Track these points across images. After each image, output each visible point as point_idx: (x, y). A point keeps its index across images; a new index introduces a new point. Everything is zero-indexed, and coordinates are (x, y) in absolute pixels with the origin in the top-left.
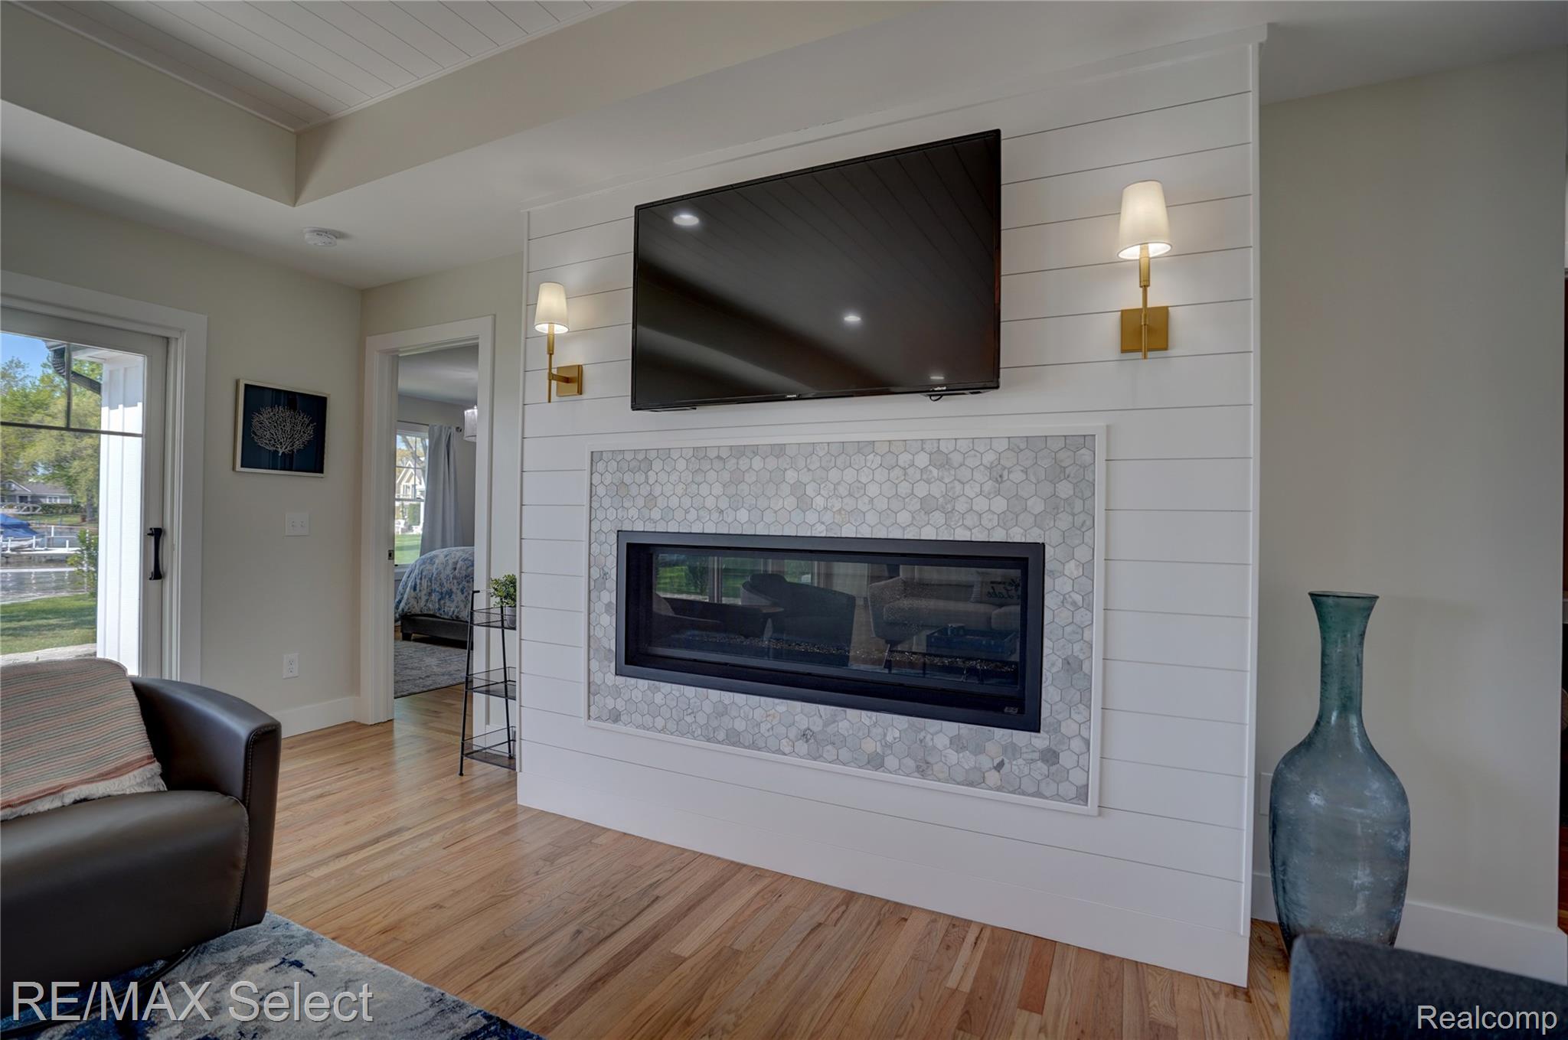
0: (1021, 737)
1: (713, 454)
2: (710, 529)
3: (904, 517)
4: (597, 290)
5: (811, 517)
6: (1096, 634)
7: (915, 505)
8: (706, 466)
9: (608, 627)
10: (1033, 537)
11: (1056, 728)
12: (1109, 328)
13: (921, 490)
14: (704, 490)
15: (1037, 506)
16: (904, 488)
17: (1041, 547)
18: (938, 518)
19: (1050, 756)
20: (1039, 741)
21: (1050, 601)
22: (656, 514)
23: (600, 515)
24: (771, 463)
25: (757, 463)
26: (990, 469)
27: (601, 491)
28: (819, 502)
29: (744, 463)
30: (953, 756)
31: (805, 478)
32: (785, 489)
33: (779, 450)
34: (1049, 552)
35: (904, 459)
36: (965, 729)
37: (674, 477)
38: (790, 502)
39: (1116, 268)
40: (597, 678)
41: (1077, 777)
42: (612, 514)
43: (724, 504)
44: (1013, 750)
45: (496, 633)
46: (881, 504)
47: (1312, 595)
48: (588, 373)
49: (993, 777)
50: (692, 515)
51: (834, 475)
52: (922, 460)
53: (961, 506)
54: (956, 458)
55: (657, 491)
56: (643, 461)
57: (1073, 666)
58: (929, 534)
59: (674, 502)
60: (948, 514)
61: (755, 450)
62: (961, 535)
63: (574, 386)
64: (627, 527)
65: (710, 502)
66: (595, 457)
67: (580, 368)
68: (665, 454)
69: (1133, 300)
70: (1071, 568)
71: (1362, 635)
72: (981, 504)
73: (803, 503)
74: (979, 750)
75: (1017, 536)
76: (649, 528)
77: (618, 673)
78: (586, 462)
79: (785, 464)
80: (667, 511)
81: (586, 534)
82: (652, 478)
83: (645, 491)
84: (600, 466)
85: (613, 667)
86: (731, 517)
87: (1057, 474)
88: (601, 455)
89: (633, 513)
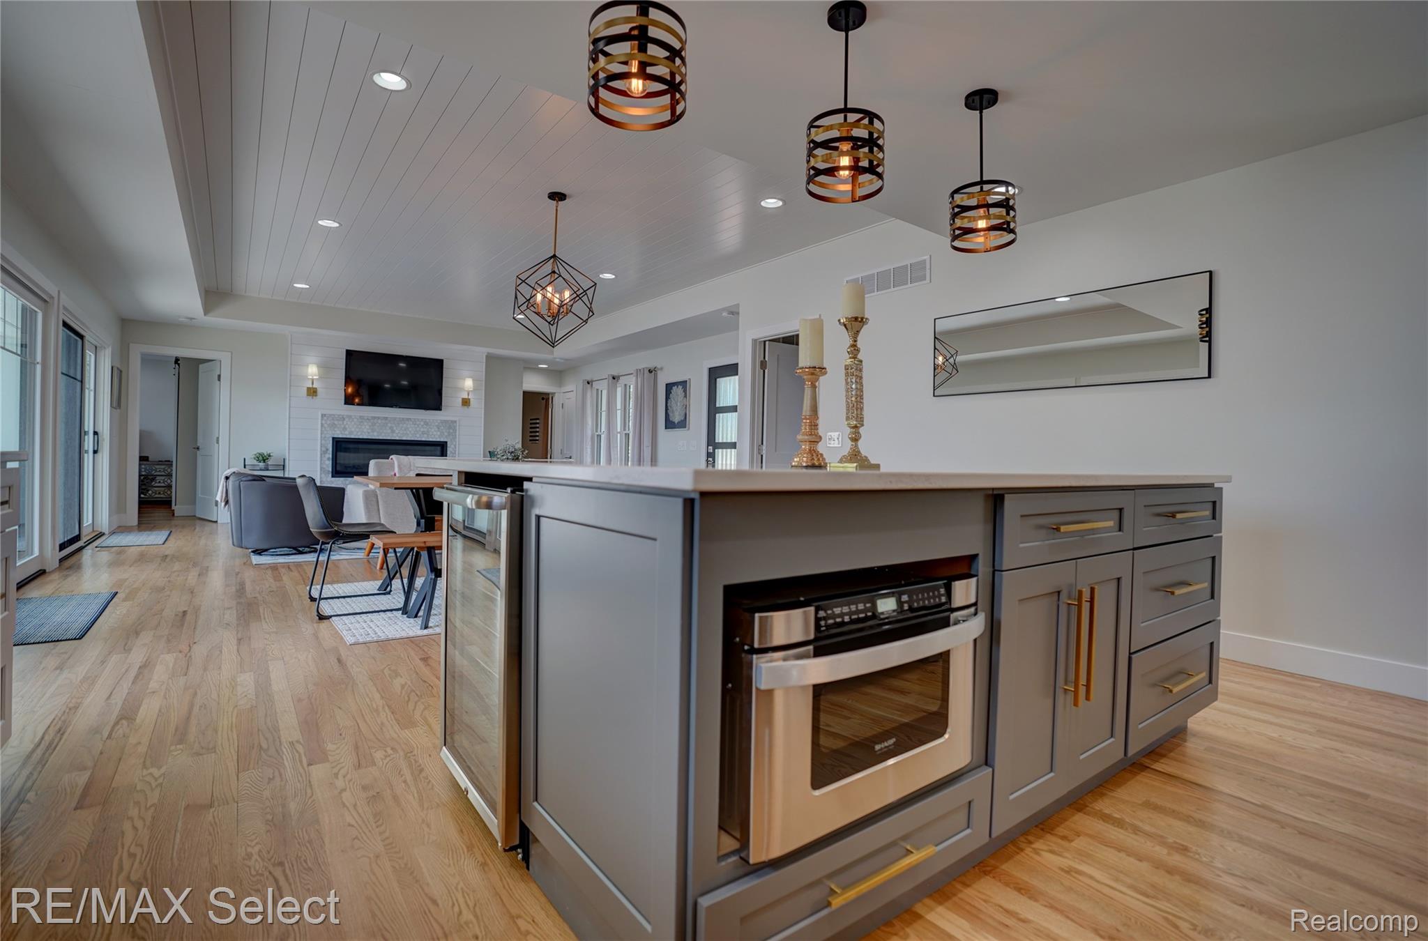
1: (366, 418)
2: (365, 437)
3: (418, 436)
4: (325, 367)
5: (395, 435)
7: (420, 433)
8: (364, 421)
9: (328, 464)
10: (445, 440)
12: (460, 401)
13: (422, 430)
14: (363, 427)
15: (446, 434)
16: (418, 429)
17: (446, 442)
18: (426, 436)
21: (449, 452)
22: (347, 432)
23: (325, 432)
24: (383, 421)
25: (380, 421)
26: (437, 426)
27: (326, 425)
28: (397, 431)
29: (375, 421)
31: (393, 425)
32: (388, 428)
33: (386, 418)
34: (448, 443)
35: (418, 423)
37: (353, 423)
38: (389, 431)
39: (462, 389)
40: (324, 479)
42: (330, 432)
43: (369, 430)
46: (413, 432)
47: (490, 452)
48: (319, 391)
50: (359, 434)
51: (401, 425)
52: (422, 423)
53: (431, 433)
54: (432, 423)
55: (347, 426)
56: (345, 418)
58: (423, 439)
59: (353, 430)
60: (428, 435)
61: (379, 418)
62: (431, 440)
63: (314, 393)
64: (335, 436)
65: (365, 430)
66: (323, 416)
67: (317, 389)
68: (350, 417)
69: (465, 396)
70: (453, 446)
72: (435, 433)
73: (393, 431)
75: (442, 440)
76: (344, 436)
77: (333, 477)
78: (320, 417)
79: (387, 421)
80: (351, 433)
81: (319, 438)
82: (345, 423)
83: (343, 426)
84: (325, 418)
85: (330, 475)
86: (371, 434)
87: (450, 428)
88: (325, 415)
89: (338, 432)
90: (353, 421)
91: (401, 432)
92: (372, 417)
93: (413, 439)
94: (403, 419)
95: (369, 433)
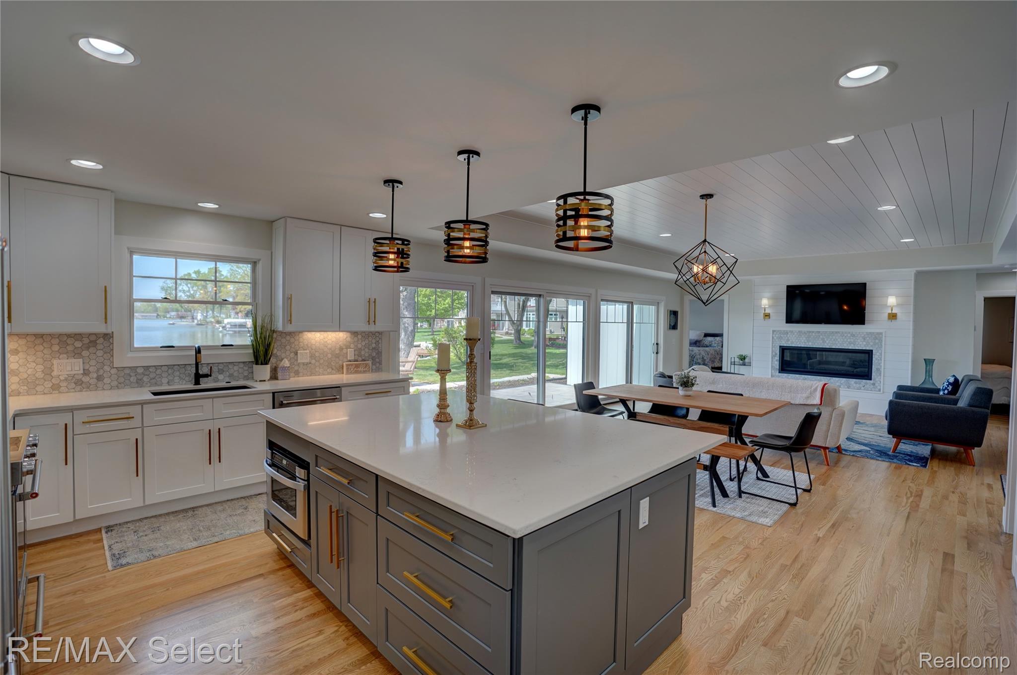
0: (868, 381)
1: (803, 332)
2: (803, 346)
3: (846, 345)
4: (774, 298)
5: (826, 344)
6: (882, 364)
7: (848, 343)
8: (802, 334)
9: (777, 364)
10: (871, 349)
11: (875, 379)
12: (886, 316)
13: (849, 340)
14: (801, 339)
15: (872, 344)
16: (845, 340)
17: (872, 351)
18: (852, 345)
19: (874, 384)
20: (871, 382)
21: (874, 359)
22: (789, 343)
23: (775, 342)
24: (817, 334)
25: (814, 334)
26: (863, 337)
27: (775, 338)
28: (827, 342)
29: (811, 334)
30: (855, 385)
31: (824, 337)
32: (820, 339)
33: (819, 332)
34: (874, 351)
35: (846, 335)
36: (857, 380)
37: (794, 336)
38: (821, 342)
39: (887, 307)
40: (774, 374)
41: (879, 388)
42: (778, 342)
43: (806, 341)
44: (866, 384)
45: (733, 366)
46: (841, 342)
47: (925, 359)
48: (771, 314)
49: (863, 388)
50: (798, 343)
51: (831, 337)
52: (849, 335)
53: (857, 343)
54: (856, 335)
55: (790, 338)
56: (787, 333)
57: (878, 370)
58: (850, 348)
59: (794, 341)
60: (854, 345)
61: (813, 332)
62: (857, 348)
63: (768, 317)
64: (782, 345)
65: (803, 341)
66: (773, 331)
67: (769, 314)
68: (792, 332)
69: (890, 312)
70: (878, 354)
71: (932, 365)
72: (861, 343)
73: (824, 342)
74: (860, 384)
75: (868, 348)
76: (788, 345)
77: (779, 372)
78: (771, 332)
79: (820, 335)
80: (792, 342)
81: (771, 346)
82: (788, 336)
83: (787, 338)
84: (775, 333)
85: (778, 371)
86: (807, 343)
87: (876, 338)
88: (775, 331)
89: (783, 342)
90: (794, 334)
91: (831, 342)
92: (808, 331)
93: (840, 347)
94: (833, 332)
95: (805, 343)
